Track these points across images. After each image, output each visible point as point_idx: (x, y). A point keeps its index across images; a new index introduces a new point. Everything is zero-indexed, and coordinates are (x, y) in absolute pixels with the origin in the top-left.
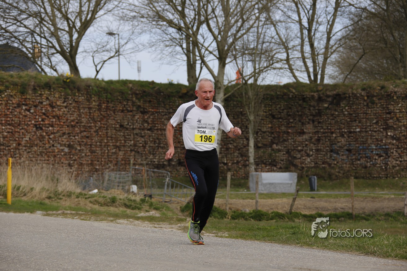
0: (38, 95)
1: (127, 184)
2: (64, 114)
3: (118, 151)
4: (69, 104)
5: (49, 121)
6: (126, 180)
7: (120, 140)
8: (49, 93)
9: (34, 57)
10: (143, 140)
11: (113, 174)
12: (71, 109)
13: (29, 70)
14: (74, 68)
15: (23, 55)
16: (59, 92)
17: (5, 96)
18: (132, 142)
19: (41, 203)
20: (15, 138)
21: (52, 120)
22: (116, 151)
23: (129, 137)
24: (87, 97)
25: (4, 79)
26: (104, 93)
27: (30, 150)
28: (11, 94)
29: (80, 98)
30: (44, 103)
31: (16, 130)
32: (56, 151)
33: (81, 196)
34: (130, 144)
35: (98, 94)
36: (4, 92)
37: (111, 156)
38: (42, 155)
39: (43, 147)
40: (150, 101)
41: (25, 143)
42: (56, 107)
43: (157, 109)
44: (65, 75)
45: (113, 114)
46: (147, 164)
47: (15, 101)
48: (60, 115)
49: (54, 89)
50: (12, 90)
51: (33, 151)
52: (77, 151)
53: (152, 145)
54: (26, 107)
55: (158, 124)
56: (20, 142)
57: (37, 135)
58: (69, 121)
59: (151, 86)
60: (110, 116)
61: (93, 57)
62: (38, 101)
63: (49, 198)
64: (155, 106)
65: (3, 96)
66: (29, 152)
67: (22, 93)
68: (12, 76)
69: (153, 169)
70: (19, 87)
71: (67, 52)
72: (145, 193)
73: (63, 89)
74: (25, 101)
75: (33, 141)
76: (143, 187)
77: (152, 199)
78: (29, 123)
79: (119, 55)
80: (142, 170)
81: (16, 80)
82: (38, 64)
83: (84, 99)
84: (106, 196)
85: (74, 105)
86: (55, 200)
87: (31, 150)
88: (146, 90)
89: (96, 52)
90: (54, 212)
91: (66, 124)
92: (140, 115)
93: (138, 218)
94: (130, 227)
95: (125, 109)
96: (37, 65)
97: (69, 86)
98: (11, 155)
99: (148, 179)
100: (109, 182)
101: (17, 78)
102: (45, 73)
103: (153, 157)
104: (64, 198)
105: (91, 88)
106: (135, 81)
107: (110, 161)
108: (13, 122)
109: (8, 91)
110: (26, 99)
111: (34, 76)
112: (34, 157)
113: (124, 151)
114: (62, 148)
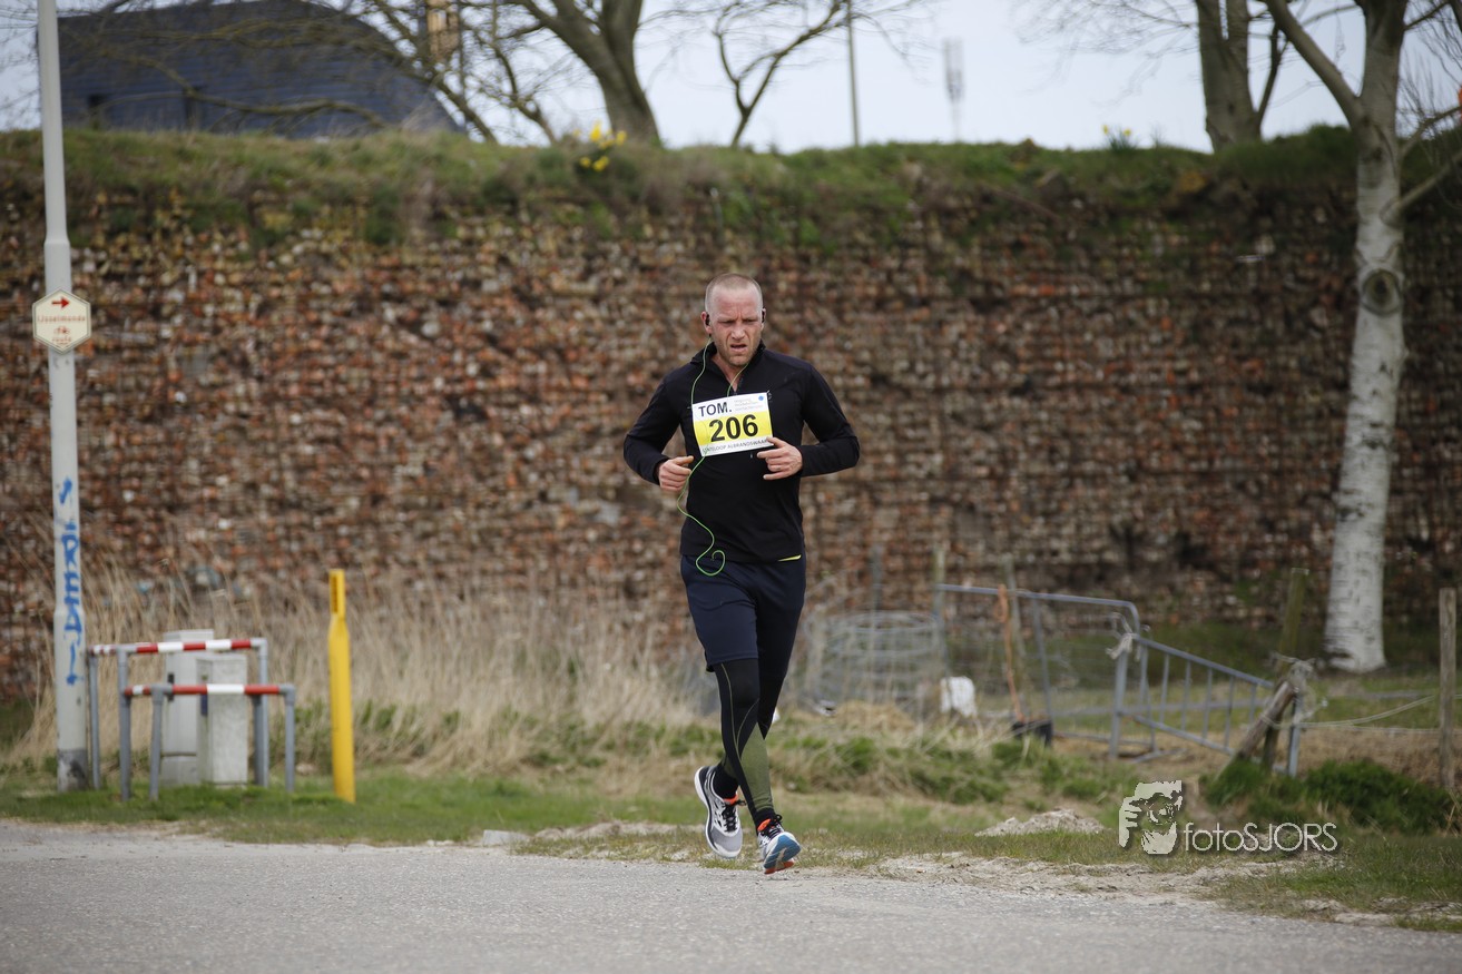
0: (456, 244)
1: (920, 673)
2: (587, 334)
3: (866, 509)
4: (609, 286)
5: (517, 374)
6: (915, 652)
7: (877, 453)
8: (509, 231)
9: (425, 56)
10: (992, 444)
11: (846, 626)
12: (620, 308)
13: (409, 123)
14: (627, 99)
15: (374, 49)
16: (558, 223)
17: (296, 259)
18: (938, 459)
19: (501, 790)
20: (353, 466)
21: (529, 368)
22: (857, 507)
23: (921, 433)
24: (700, 242)
25: (287, 174)
26: (782, 218)
27: (429, 527)
28: (325, 247)
29: (664, 248)
30: (490, 286)
31: (359, 428)
32: (561, 522)
33: (695, 746)
34: (927, 468)
35: (755, 225)
36: (290, 239)
37: (835, 533)
38: (491, 549)
39: (494, 506)
40: (1018, 246)
41: (404, 492)
42: (548, 300)
43: (1058, 283)
44: (584, 138)
45: (832, 322)
46: (1018, 567)
47: (345, 281)
48: (567, 339)
49: (535, 213)
50: (330, 228)
51: (449, 530)
52: (663, 518)
53: (1036, 468)
54: (403, 311)
55: (1063, 360)
56: (381, 488)
57: (461, 449)
58: (615, 368)
59: (1019, 167)
60: (819, 330)
61: (719, 36)
62: (458, 275)
63: (540, 761)
64: (1046, 270)
65: (286, 259)
66: (426, 536)
67: (379, 241)
68: (323, 159)
69: (1051, 590)
70: (362, 213)
71: (589, 21)
72: (1018, 717)
73: (579, 210)
74: (394, 280)
75: (442, 480)
76: (1007, 685)
77: (1056, 745)
78: (420, 389)
79: (849, 20)
80: (996, 599)
81: (344, 176)
82: (447, 91)
83: (686, 256)
84: (819, 737)
85: (634, 285)
86: (570, 771)
87: (436, 522)
88: (997, 188)
89: (734, 11)
90: (570, 832)
91: (599, 383)
92: (971, 317)
93: (990, 848)
94: (953, 890)
95: (890, 291)
96: (441, 96)
97: (605, 193)
98: (340, 554)
99: (1026, 642)
100: (829, 667)
101: (350, 165)
102: (486, 132)
103: (1045, 531)
104: (612, 758)
105: (715, 193)
106: (934, 146)
107: (829, 560)
108: (341, 390)
109: (306, 233)
110: (398, 267)
111: (434, 150)
112: (450, 559)
113: (899, 504)
114: (586, 506)
